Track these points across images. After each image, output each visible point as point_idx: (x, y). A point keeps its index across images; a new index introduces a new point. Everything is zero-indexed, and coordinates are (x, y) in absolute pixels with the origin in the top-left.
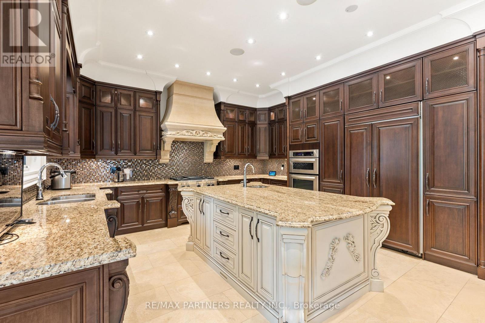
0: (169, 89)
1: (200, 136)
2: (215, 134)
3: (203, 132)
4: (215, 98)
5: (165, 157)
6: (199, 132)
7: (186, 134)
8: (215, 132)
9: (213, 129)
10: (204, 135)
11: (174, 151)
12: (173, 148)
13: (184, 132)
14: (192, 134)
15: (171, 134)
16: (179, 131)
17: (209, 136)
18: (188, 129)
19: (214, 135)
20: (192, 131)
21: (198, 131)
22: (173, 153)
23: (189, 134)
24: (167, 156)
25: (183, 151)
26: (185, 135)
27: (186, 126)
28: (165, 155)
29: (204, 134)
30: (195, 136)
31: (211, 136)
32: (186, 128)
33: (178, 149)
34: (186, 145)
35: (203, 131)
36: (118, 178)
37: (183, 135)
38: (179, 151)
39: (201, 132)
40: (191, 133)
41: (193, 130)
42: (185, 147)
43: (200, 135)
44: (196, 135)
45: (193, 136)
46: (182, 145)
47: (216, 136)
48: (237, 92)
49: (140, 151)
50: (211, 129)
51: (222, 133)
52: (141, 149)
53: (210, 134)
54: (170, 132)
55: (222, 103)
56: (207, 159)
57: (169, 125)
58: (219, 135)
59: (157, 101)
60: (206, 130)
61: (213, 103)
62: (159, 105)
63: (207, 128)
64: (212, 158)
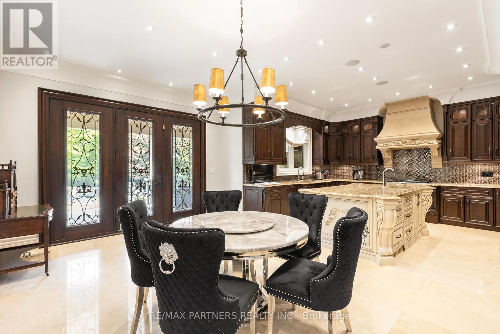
1: (407, 145)
2: (425, 141)
3: (410, 141)
5: (388, 164)
6: (405, 141)
7: (393, 144)
8: (425, 139)
9: (421, 136)
11: (399, 158)
12: (398, 156)
13: (390, 143)
14: (398, 144)
15: (379, 147)
16: (385, 144)
17: (417, 143)
18: (394, 141)
19: (424, 141)
21: (404, 141)
22: (398, 160)
23: (396, 144)
24: (389, 162)
25: (407, 158)
26: (392, 146)
27: (391, 139)
28: (388, 162)
30: (401, 145)
31: (420, 143)
32: (392, 140)
33: (402, 156)
34: (411, 152)
35: (409, 140)
36: (354, 178)
37: (390, 146)
38: (403, 158)
39: (408, 141)
40: (397, 143)
41: (399, 141)
42: (409, 154)
43: (406, 144)
44: (402, 144)
45: (399, 145)
46: (406, 153)
47: (426, 142)
48: (461, 89)
49: (364, 159)
50: (418, 137)
51: (436, 139)
52: (365, 158)
53: (418, 141)
54: (378, 145)
55: (443, 106)
56: (433, 165)
57: (377, 140)
58: (430, 142)
59: (375, 123)
60: (413, 138)
61: (429, 110)
62: (376, 126)
63: (413, 137)
64: (441, 163)
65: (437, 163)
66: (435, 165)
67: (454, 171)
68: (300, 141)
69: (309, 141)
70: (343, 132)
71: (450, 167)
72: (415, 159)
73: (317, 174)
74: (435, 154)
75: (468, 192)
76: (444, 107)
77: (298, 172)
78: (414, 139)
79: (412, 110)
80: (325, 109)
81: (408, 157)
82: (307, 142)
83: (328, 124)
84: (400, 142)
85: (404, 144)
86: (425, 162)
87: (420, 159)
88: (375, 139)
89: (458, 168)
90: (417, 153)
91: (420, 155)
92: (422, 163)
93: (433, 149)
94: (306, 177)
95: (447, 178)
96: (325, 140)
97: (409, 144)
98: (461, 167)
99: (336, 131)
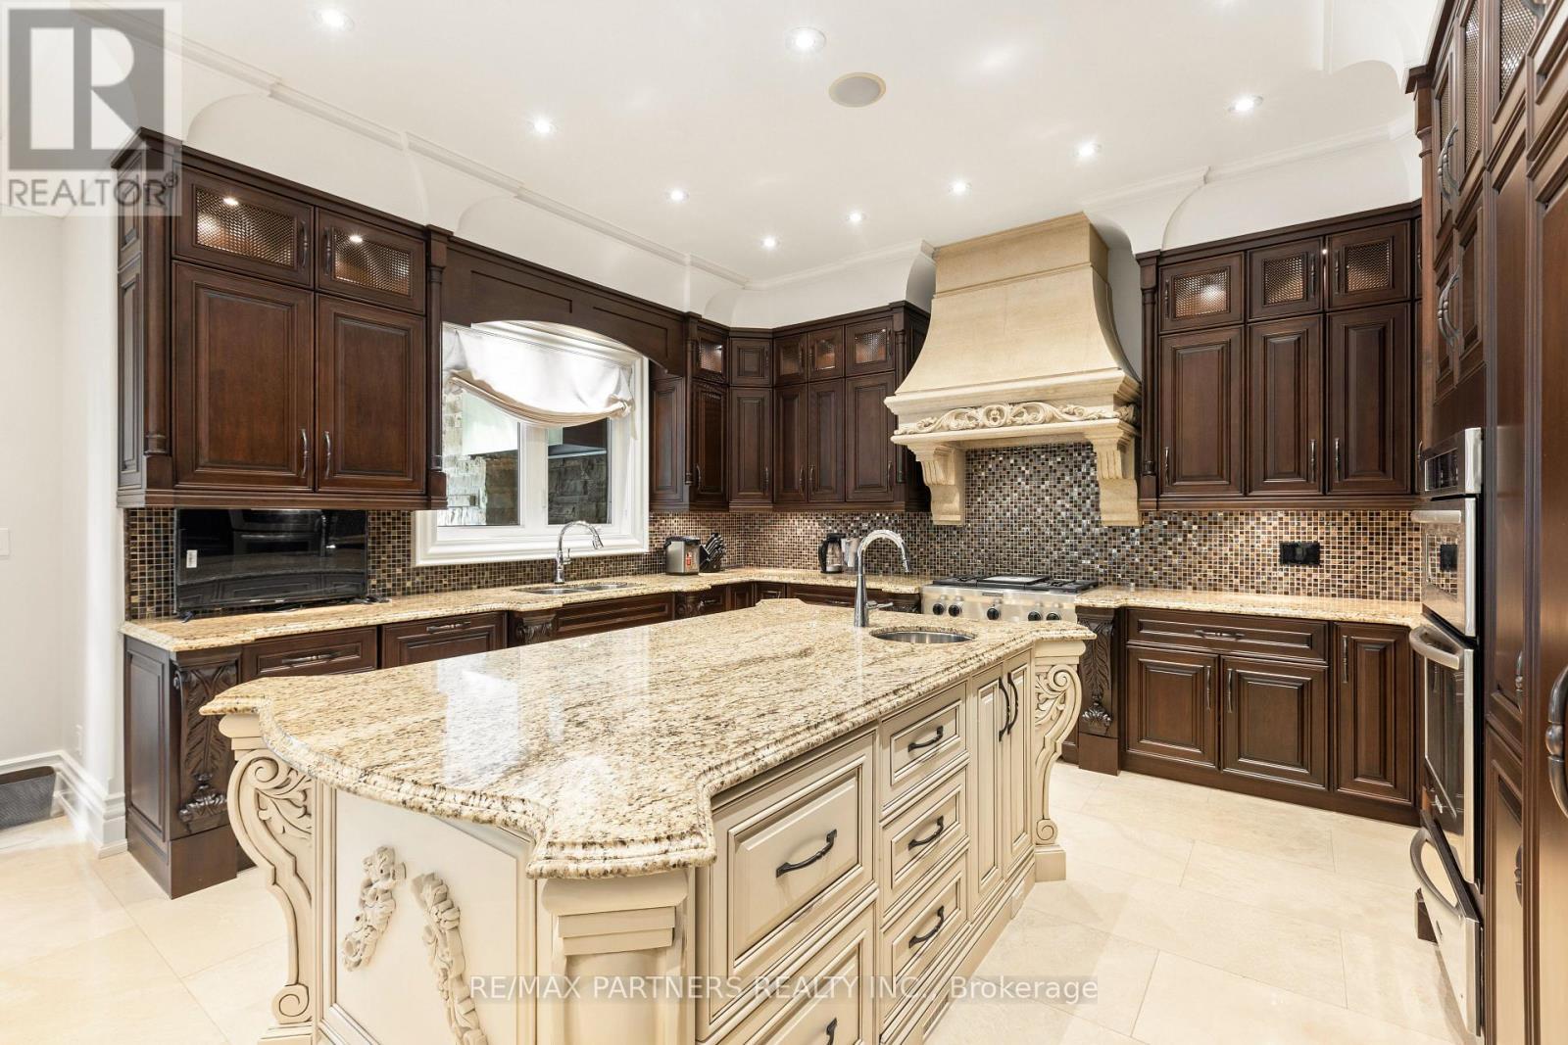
0: (926, 285)
1: (1004, 425)
2: (1071, 407)
3: (1017, 408)
4: (1105, 248)
5: (946, 506)
6: (999, 410)
7: (953, 424)
8: (1071, 399)
9: (1057, 388)
10: (1018, 420)
11: (986, 485)
12: (983, 474)
13: (946, 418)
14: (971, 424)
15: (905, 433)
16: (929, 420)
17: (1041, 417)
18: (957, 408)
19: (1065, 410)
20: (974, 411)
21: (995, 407)
22: (983, 492)
23: (964, 422)
24: (952, 500)
25: (1015, 483)
26: (951, 429)
27: (947, 398)
28: (947, 499)
29: (1019, 414)
30: (984, 427)
31: (1053, 419)
32: (949, 405)
33: (997, 476)
34: (1027, 461)
35: (1014, 404)
36: (824, 565)
37: (941, 428)
38: (1000, 484)
39: (1007, 409)
40: (970, 418)
41: (976, 408)
42: (1023, 468)
43: (1003, 421)
44: (987, 423)
45: (977, 426)
46: (1012, 461)
47: (1074, 414)
48: (1206, 180)
49: (856, 489)
50: (1046, 389)
51: (1112, 399)
52: (861, 482)
53: (1047, 409)
54: (902, 427)
55: (1142, 259)
56: (1107, 513)
57: (896, 404)
58: (1089, 411)
59: (896, 333)
60: (1029, 395)
61: (1088, 275)
62: (900, 345)
63: (1028, 389)
64: (1133, 504)
65: (1120, 505)
66: (1113, 512)
67: (1180, 540)
68: (581, 403)
69: (631, 403)
70: (782, 373)
71: (1166, 523)
72: (1043, 487)
73: (670, 549)
74: (1111, 464)
75: (1232, 633)
76: (1144, 263)
77: (557, 545)
78: (1027, 402)
79: (1025, 277)
80: (688, 260)
81: (1019, 480)
82: (623, 409)
83: (721, 334)
84: (980, 414)
85: (995, 419)
86: (1080, 502)
87: (1060, 486)
88: (888, 401)
89: (1195, 527)
90: (1051, 463)
91: (1059, 474)
92: (1068, 506)
93: (1102, 445)
94: (617, 564)
95: (1155, 569)
96: (702, 406)
97: (1013, 423)
98: (1208, 522)
99: (755, 369)
